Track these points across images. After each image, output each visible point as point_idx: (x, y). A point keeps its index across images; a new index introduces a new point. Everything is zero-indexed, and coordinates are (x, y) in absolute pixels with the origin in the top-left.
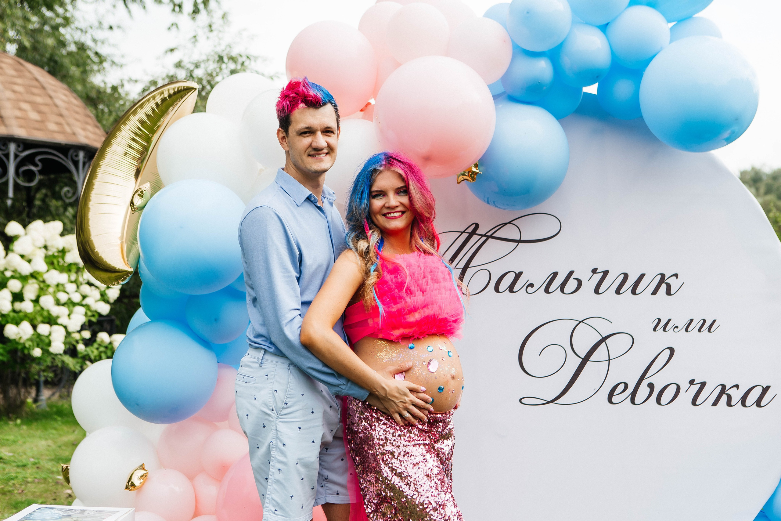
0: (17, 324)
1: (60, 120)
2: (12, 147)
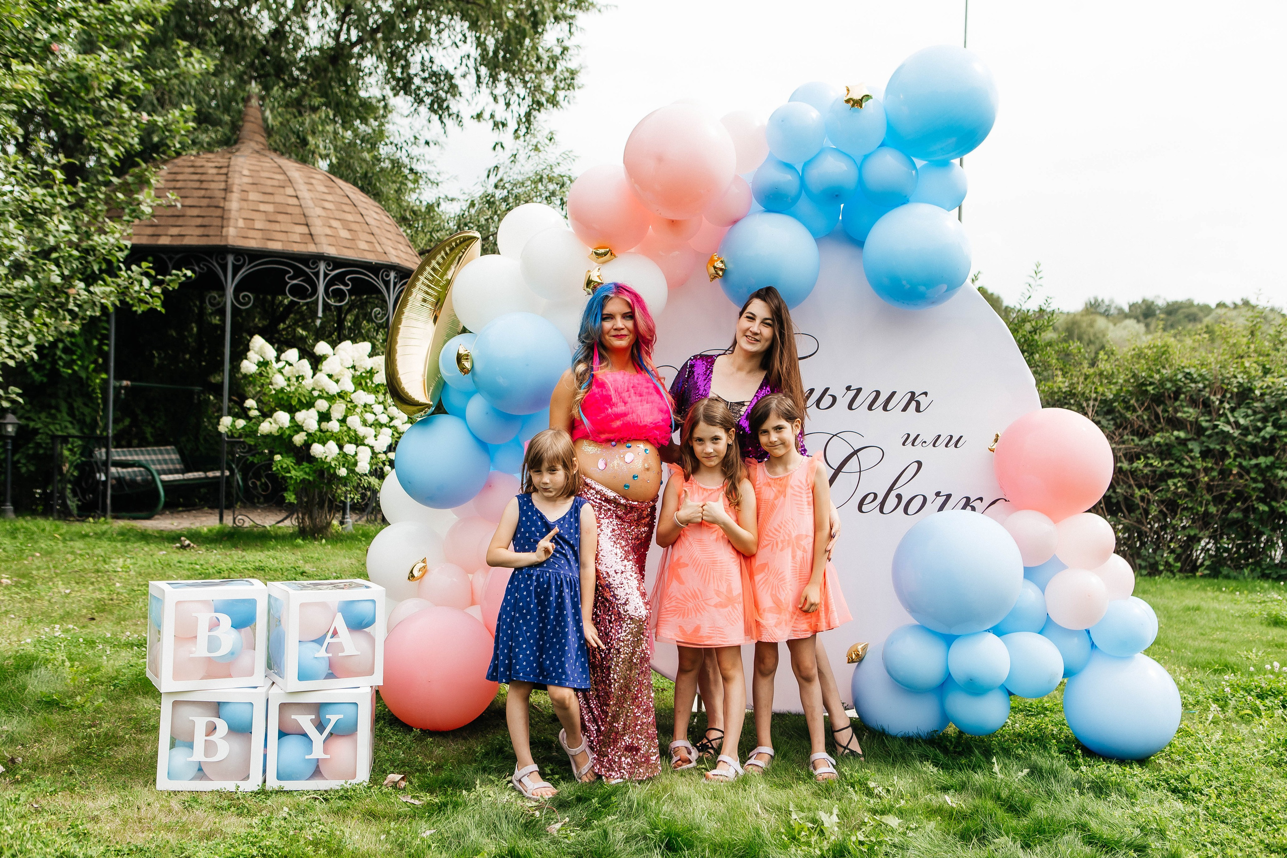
0: (324, 444)
1: (371, 238)
2: (322, 267)
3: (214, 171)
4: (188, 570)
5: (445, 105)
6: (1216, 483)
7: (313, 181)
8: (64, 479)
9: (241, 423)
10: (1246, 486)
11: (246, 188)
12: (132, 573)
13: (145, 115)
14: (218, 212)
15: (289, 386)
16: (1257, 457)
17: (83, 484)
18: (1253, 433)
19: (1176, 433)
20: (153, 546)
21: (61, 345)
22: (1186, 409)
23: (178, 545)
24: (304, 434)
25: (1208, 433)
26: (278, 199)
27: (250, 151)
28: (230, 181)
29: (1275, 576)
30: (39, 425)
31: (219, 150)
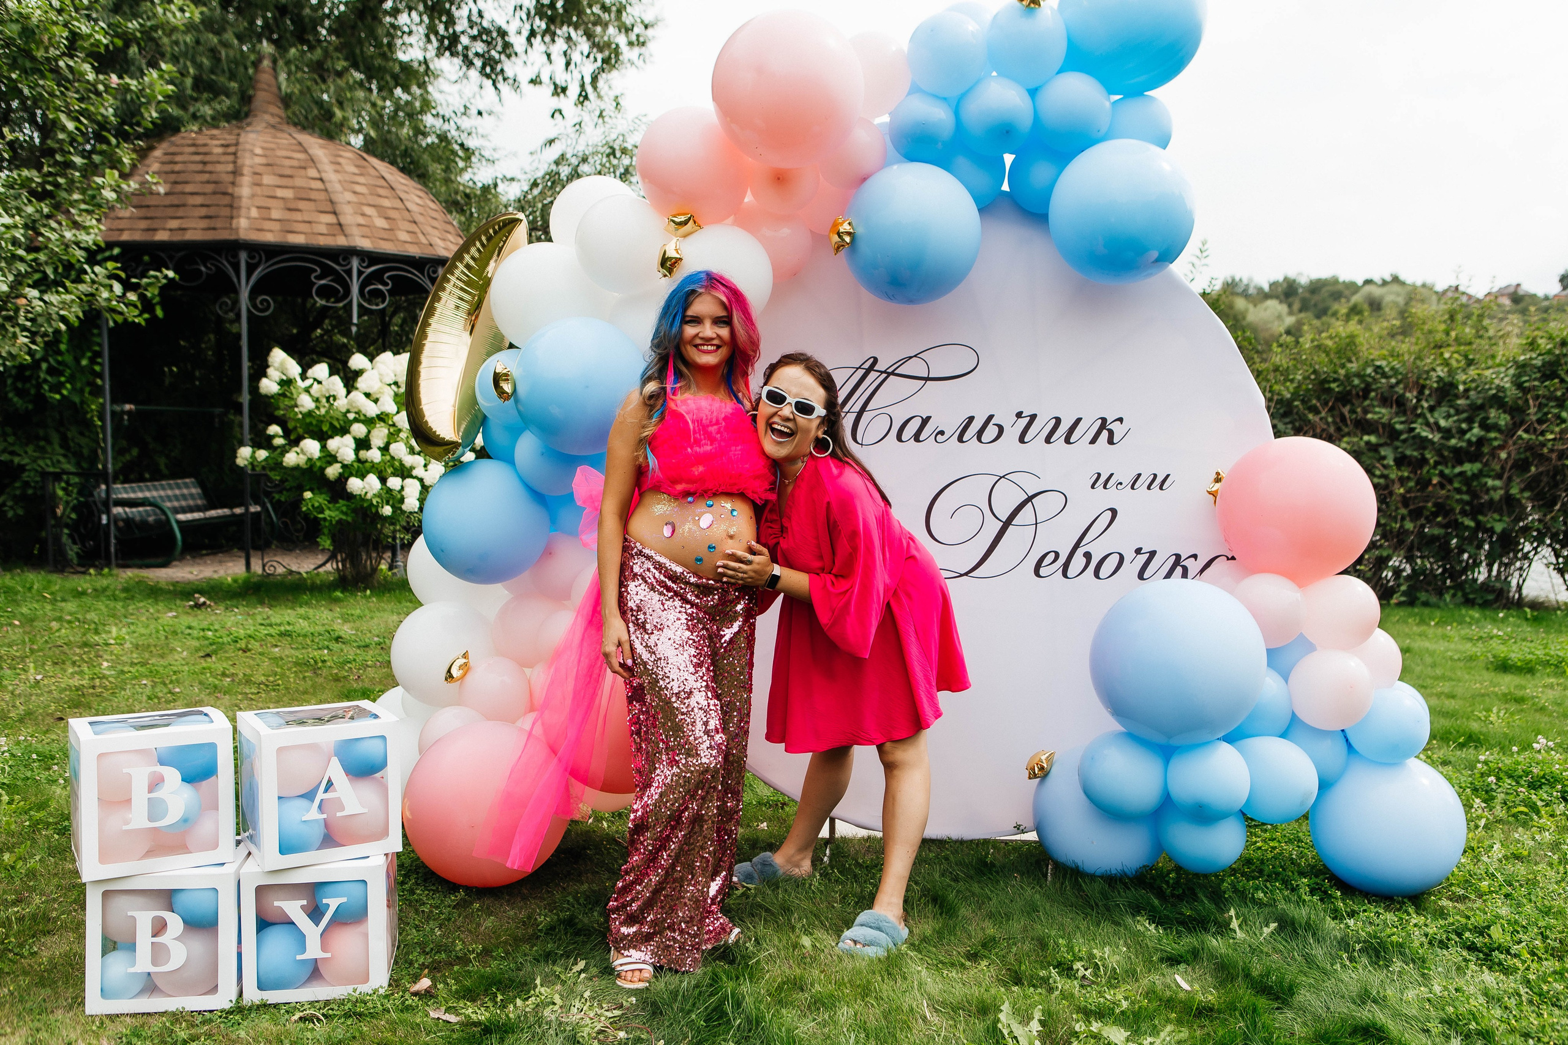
0: (363, 477)
1: (413, 228)
2: (355, 263)
3: (220, 150)
4: (198, 639)
5: (499, 68)
6: (1413, 495)
7: (341, 160)
8: (60, 522)
9: (262, 454)
10: (1448, 497)
11: (260, 169)
12: (128, 645)
13: (114, 78)
14: (226, 200)
15: (318, 408)
16: (1461, 463)
17: (83, 531)
18: (1457, 436)
19: (1366, 438)
20: (161, 606)
21: (44, 366)
22: (1377, 409)
23: (192, 603)
24: (338, 466)
25: (1404, 437)
26: (299, 182)
27: (264, 125)
28: (239, 162)
29: (1480, 601)
30: (26, 461)
31: (226, 125)
